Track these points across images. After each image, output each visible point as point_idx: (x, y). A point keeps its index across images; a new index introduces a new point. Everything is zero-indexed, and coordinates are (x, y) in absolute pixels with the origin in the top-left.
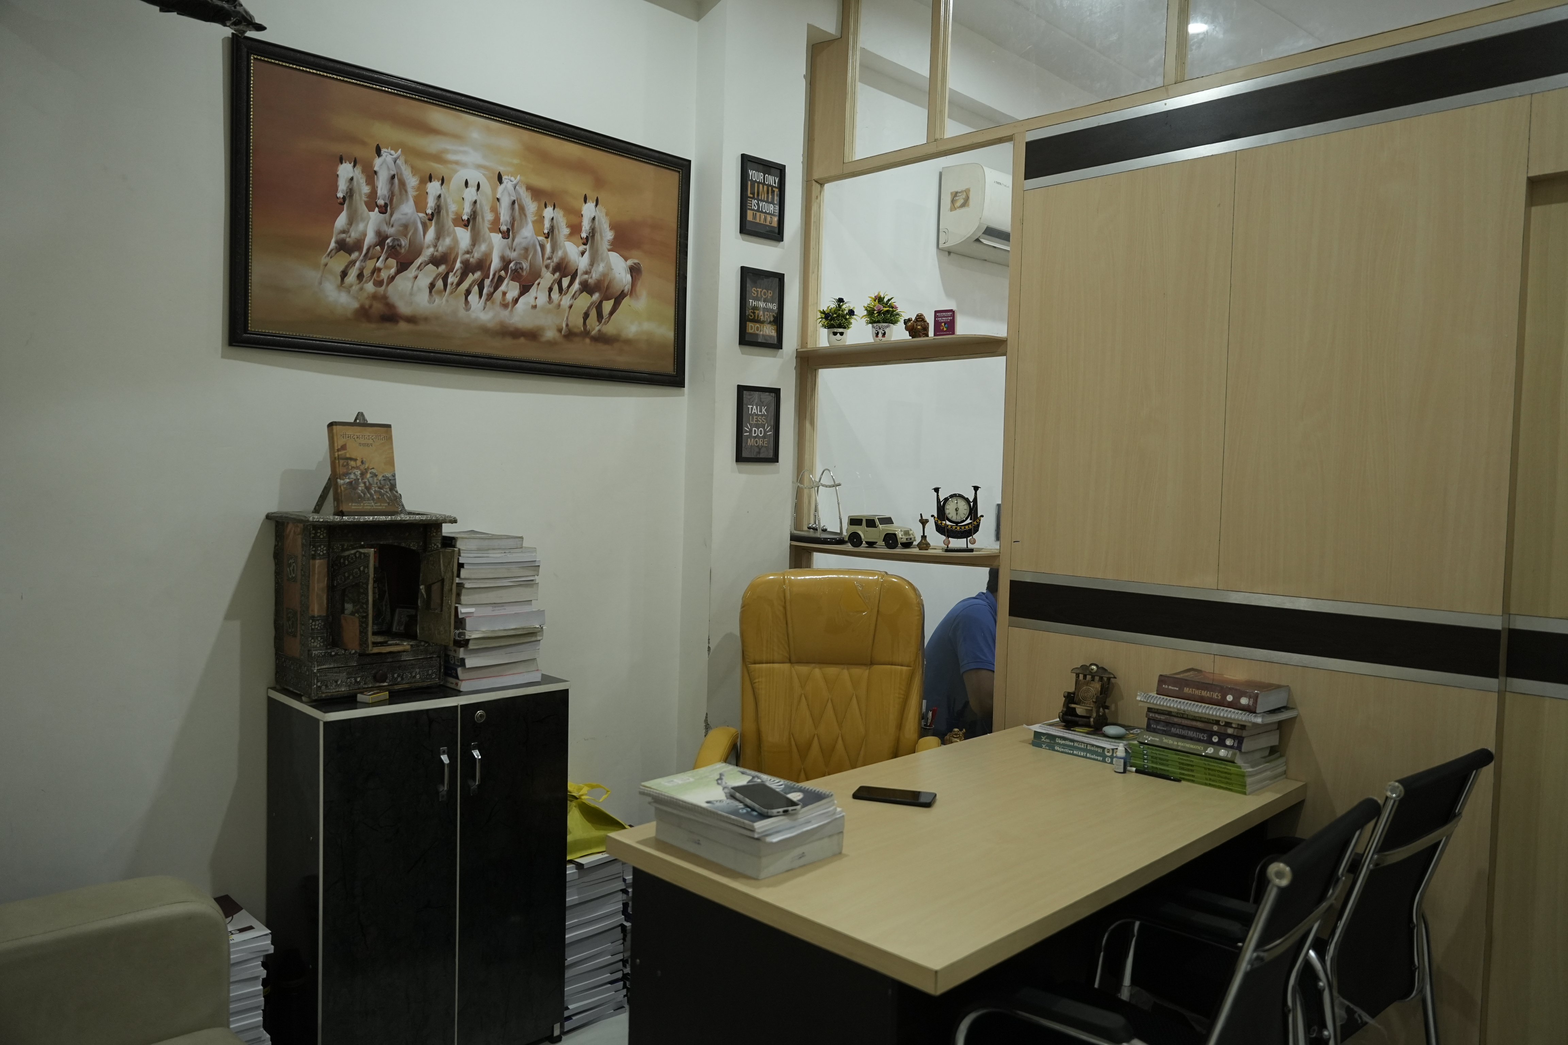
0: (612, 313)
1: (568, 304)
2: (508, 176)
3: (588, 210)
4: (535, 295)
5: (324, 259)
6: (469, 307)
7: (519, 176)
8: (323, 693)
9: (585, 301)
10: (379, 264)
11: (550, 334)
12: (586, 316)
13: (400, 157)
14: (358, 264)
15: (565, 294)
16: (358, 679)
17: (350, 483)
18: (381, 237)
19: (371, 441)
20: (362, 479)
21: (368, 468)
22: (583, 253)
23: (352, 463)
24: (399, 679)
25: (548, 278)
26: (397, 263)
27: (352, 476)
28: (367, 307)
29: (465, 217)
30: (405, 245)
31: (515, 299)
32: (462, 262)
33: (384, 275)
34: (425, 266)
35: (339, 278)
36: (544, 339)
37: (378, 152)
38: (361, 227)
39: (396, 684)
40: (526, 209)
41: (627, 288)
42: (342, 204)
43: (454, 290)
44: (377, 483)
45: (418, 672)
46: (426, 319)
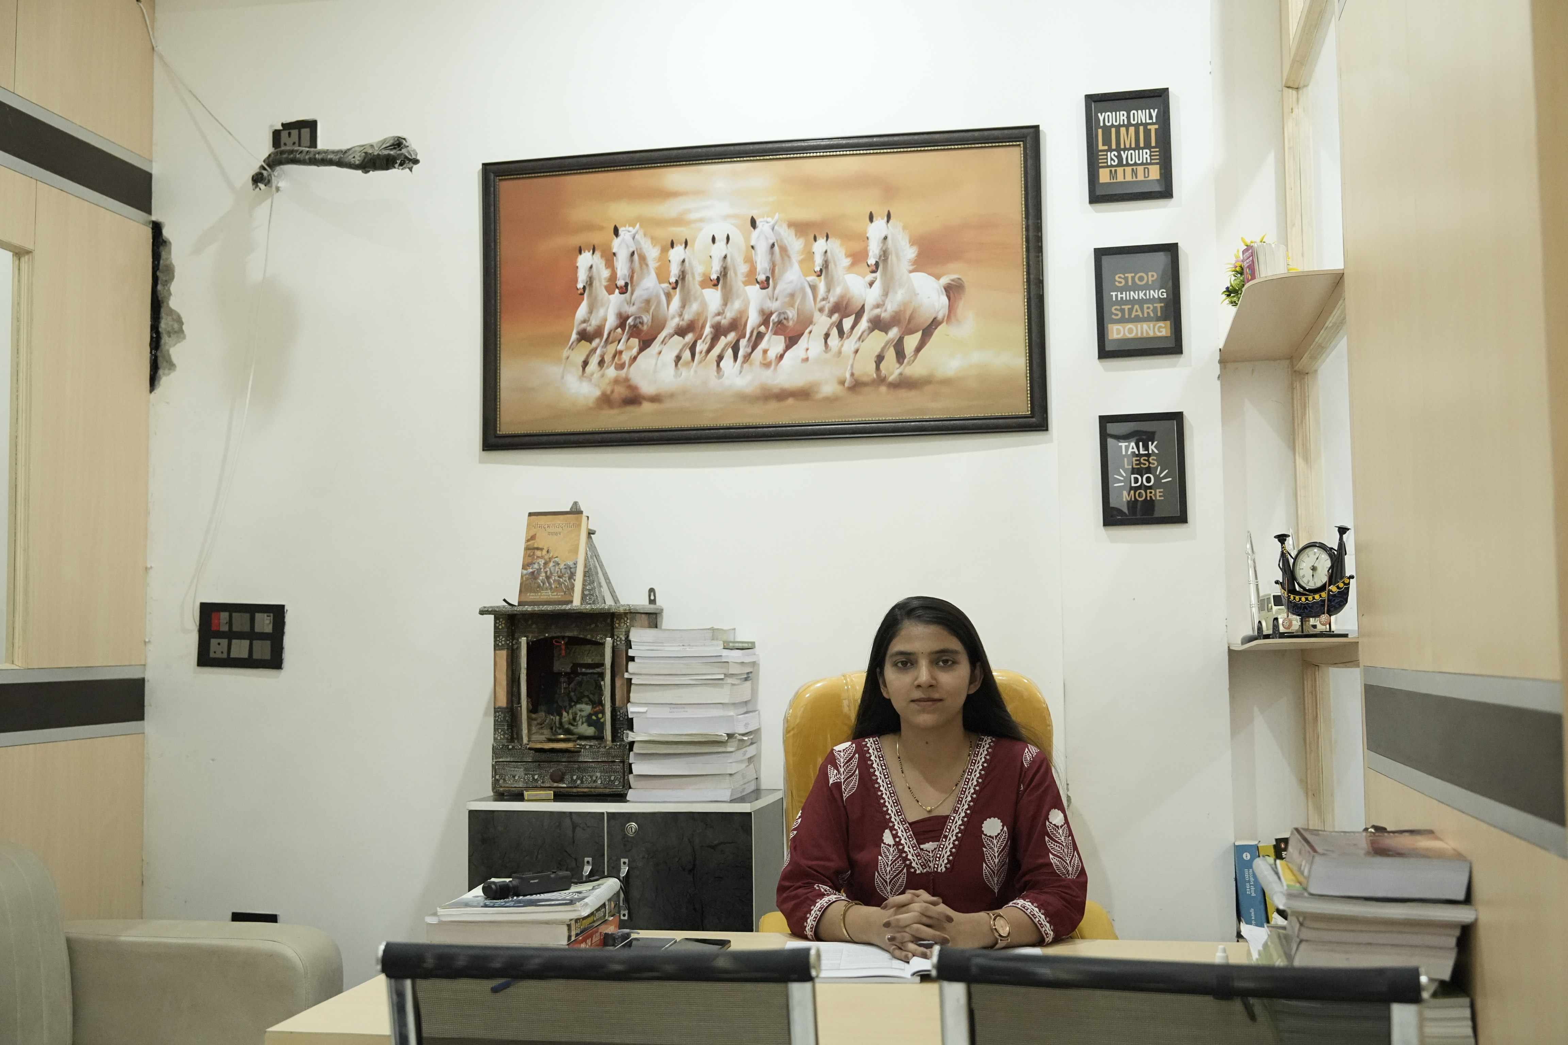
0: (918, 349)
1: (853, 349)
2: (763, 218)
3: (877, 230)
4: (805, 346)
5: (566, 352)
6: (721, 373)
7: (777, 214)
8: (501, 787)
9: (878, 341)
10: (621, 347)
11: (829, 389)
12: (880, 359)
13: (639, 231)
14: (598, 351)
15: (848, 338)
16: (536, 777)
17: (533, 573)
18: (622, 320)
19: (560, 530)
20: (545, 568)
21: (552, 556)
22: (871, 284)
23: (538, 553)
24: (579, 782)
25: (822, 323)
26: (639, 342)
27: (536, 566)
28: (609, 392)
29: (714, 277)
30: (648, 321)
31: (779, 355)
32: (713, 327)
33: (626, 357)
34: (670, 339)
35: (581, 369)
36: (820, 396)
37: (616, 232)
38: (602, 312)
39: (575, 787)
40: (789, 249)
41: (942, 313)
42: (582, 294)
43: (704, 358)
44: (558, 572)
45: (599, 777)
46: (672, 396)
